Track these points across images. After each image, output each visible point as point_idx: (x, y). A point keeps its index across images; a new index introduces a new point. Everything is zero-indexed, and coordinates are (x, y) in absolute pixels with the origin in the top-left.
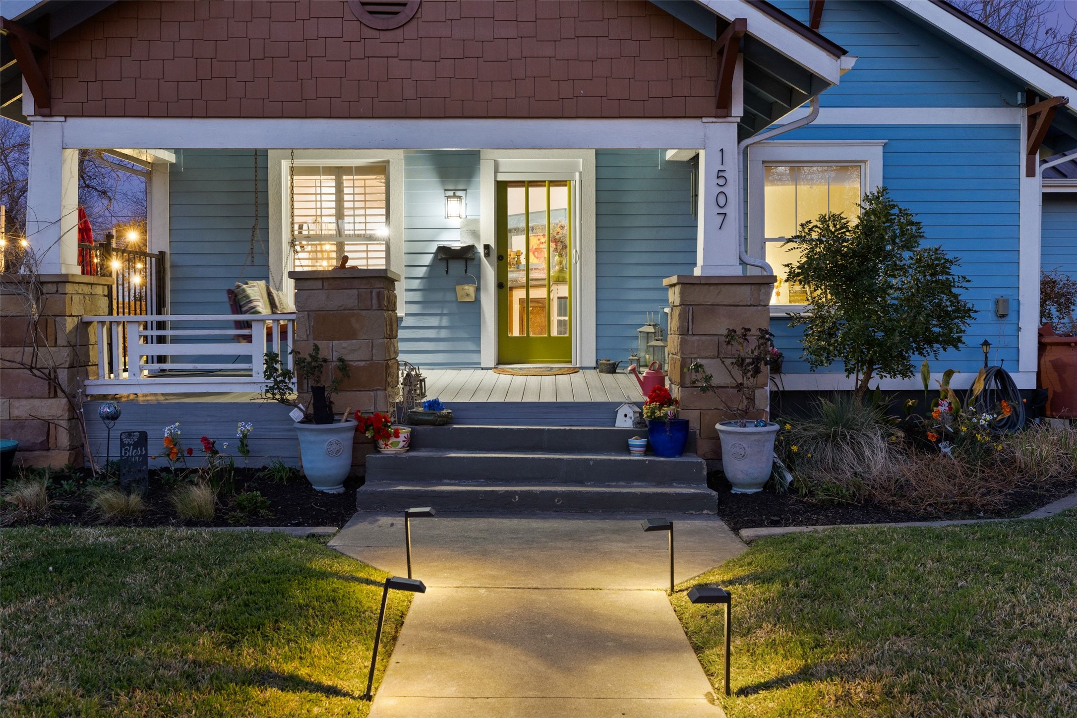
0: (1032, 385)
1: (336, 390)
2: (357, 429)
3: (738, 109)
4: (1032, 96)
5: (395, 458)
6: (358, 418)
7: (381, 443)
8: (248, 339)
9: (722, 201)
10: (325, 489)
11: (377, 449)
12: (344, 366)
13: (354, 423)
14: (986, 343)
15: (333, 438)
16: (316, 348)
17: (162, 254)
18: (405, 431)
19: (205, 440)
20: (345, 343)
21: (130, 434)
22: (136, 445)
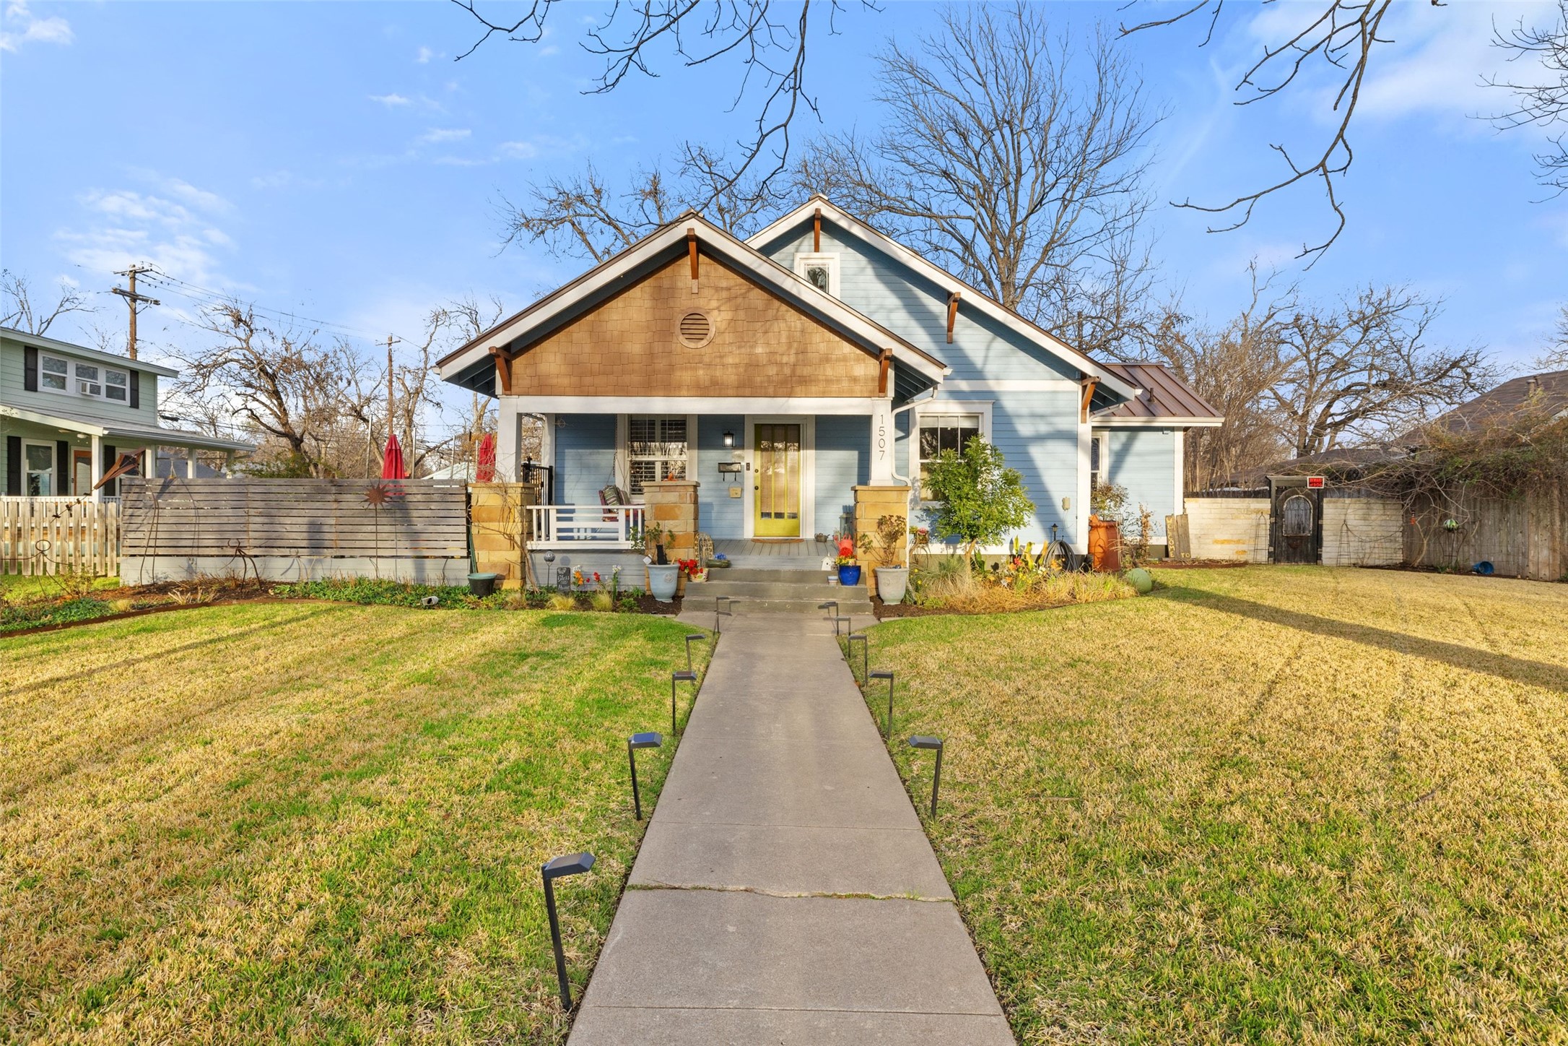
0: (1085, 552)
1: (668, 547)
2: (680, 568)
3: (891, 393)
4: (1083, 376)
5: (700, 584)
6: (681, 563)
7: (692, 576)
8: (615, 519)
9: (882, 442)
10: (663, 600)
11: (689, 580)
12: (672, 536)
13: (678, 565)
14: (1055, 526)
15: (668, 572)
16: (658, 524)
17: (551, 467)
18: (706, 570)
19: (596, 574)
20: (671, 522)
21: (562, 569)
22: (565, 575)
